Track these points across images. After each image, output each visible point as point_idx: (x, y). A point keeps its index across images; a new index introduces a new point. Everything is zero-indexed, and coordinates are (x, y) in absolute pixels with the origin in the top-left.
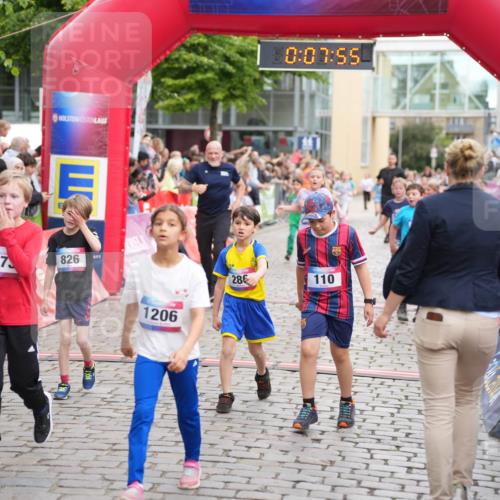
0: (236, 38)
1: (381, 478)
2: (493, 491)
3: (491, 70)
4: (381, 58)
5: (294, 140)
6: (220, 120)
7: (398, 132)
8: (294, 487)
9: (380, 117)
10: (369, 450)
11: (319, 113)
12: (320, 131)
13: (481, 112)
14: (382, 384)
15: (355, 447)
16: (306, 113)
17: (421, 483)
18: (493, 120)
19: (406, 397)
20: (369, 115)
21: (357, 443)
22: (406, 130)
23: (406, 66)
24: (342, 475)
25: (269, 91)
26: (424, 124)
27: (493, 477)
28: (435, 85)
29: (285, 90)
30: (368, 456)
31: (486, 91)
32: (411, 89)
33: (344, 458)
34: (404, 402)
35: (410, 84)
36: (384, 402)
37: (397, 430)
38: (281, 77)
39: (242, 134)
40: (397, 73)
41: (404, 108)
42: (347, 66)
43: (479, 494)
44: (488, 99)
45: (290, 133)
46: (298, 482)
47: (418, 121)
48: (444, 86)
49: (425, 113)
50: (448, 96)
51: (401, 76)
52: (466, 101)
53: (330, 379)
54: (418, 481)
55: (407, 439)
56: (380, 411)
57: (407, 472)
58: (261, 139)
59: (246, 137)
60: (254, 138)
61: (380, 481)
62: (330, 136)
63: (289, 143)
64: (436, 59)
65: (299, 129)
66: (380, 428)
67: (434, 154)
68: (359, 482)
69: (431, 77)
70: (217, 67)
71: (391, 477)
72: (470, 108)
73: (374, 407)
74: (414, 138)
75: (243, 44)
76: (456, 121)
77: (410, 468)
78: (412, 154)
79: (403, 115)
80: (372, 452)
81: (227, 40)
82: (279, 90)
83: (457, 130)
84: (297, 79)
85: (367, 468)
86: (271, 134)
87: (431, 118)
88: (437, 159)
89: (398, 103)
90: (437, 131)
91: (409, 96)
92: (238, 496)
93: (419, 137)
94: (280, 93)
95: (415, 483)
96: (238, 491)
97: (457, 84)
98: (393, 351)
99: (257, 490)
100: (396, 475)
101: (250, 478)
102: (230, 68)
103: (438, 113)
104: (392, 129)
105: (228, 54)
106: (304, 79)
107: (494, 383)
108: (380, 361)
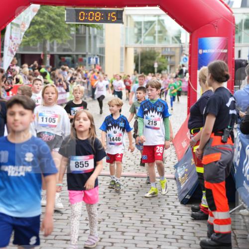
0: (54, 7)
1: (128, 226)
2: (182, 230)
3: (181, 24)
4: (129, 18)
5: (86, 59)
6: (48, 49)
7: (138, 55)
8: (84, 233)
9: (130, 47)
10: (122, 213)
11: (98, 45)
12: (99, 54)
13: (178, 45)
14: (129, 180)
15: (115, 211)
16: (92, 46)
17: (147, 228)
18: (184, 49)
19: (141, 186)
20: (124, 47)
21: (116, 210)
22: (142, 54)
23: (141, 22)
24: (109, 226)
25: (73, 34)
26: (151, 51)
27: (182, 224)
28: (155, 31)
29: (81, 34)
30: (122, 216)
31: (180, 35)
32: (144, 34)
33: (110, 217)
34: (140, 189)
35: (143, 31)
36: (130, 189)
37: (136, 202)
38: (79, 27)
39: (60, 56)
40: (137, 26)
41: (141, 43)
42: (110, 22)
43: (175, 233)
44: (181, 39)
45: (84, 56)
46: (86, 230)
47: (148, 50)
48: (160, 32)
49: (151, 45)
50: (162, 37)
51: (139, 27)
52: (171, 39)
53: (104, 178)
54: (146, 227)
55: (141, 207)
56: (128, 193)
57: (141, 223)
58: (70, 58)
59: (62, 58)
60: (66, 58)
61: (127, 228)
62: (104, 57)
63: (84, 61)
64: (155, 19)
65: (89, 53)
66: (128, 202)
67: (156, 66)
68: (117, 229)
69: (153, 28)
70: (45, 22)
71: (133, 226)
72: (173, 43)
73: (125, 192)
74: (146, 58)
75: (58, 10)
76: (166, 49)
77: (142, 221)
78: (145, 65)
79: (140, 46)
80: (124, 214)
81: (50, 8)
82: (79, 34)
83: (166, 54)
84: (87, 28)
85: (121, 222)
86: (75, 56)
87: (154, 48)
88: (158, 68)
89: (138, 41)
90: (157, 54)
91: (143, 37)
92: (56, 238)
93: (149, 57)
94: (79, 35)
95: (144, 228)
96: (56, 236)
97: (166, 31)
98: (135, 164)
99: (66, 235)
100: (135, 225)
101: (62, 229)
102: (52, 22)
103: (157, 45)
104: (135, 53)
105: (51, 15)
106: (91, 28)
107: (183, 178)
108: (129, 168)
